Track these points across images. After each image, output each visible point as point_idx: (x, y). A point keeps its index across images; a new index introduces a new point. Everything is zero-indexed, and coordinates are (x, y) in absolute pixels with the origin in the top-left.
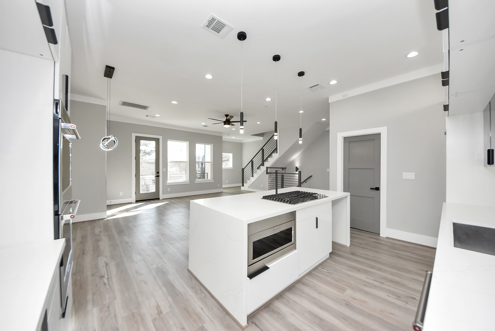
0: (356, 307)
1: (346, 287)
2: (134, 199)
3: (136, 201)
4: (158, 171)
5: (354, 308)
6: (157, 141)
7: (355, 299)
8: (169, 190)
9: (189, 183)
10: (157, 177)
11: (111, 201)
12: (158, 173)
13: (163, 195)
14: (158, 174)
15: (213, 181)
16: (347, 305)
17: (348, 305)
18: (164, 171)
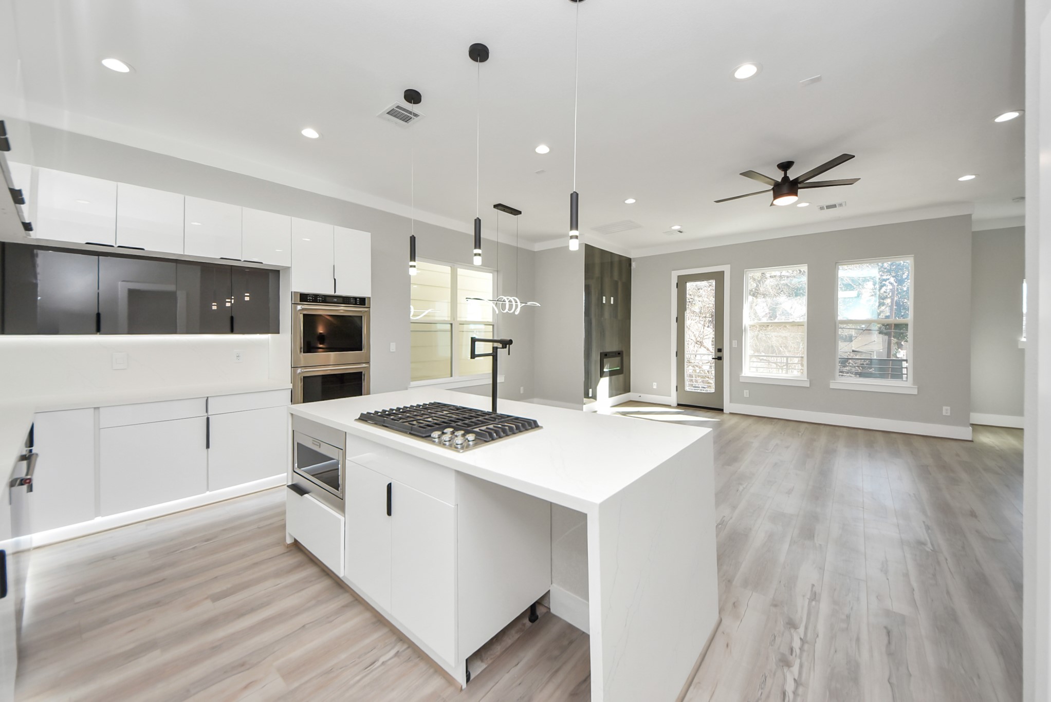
0: (224, 679)
1: (296, 685)
2: (673, 399)
3: (679, 405)
4: (720, 347)
5: (225, 672)
6: (718, 277)
7: (246, 687)
8: (746, 393)
9: (808, 385)
10: (717, 360)
11: (640, 395)
12: (720, 350)
13: (731, 404)
14: (719, 354)
15: (915, 392)
16: (243, 665)
17: (241, 666)
18: (734, 346)
